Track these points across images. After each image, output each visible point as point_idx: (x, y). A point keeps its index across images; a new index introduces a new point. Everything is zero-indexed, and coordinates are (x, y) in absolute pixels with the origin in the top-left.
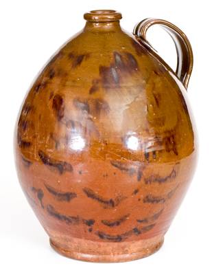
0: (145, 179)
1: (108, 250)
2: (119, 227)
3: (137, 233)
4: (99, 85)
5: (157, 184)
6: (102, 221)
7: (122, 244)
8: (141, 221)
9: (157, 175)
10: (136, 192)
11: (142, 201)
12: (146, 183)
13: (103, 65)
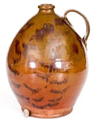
0: (50, 82)
1: (38, 112)
2: (41, 102)
3: (50, 106)
4: (34, 37)
5: (56, 85)
6: (33, 99)
7: (44, 110)
8: (51, 101)
9: (56, 81)
10: (46, 87)
11: (49, 92)
12: (51, 84)
13: (38, 28)
